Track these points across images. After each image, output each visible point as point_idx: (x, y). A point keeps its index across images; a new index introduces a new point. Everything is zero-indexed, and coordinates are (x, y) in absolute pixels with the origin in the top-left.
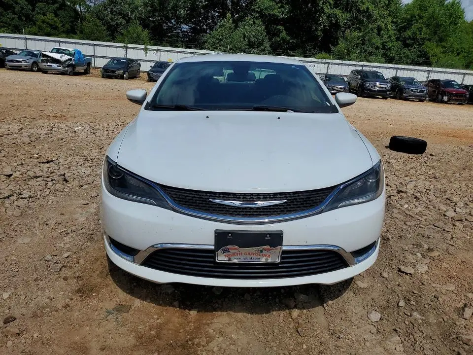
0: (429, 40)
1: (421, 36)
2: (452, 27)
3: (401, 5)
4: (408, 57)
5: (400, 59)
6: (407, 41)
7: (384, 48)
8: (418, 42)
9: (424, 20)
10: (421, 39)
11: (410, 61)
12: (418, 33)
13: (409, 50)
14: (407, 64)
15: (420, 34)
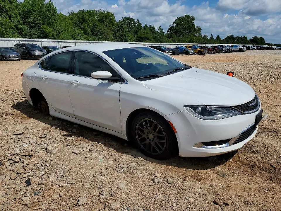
0: (43, 24)
1: (39, 22)
2: (53, 17)
3: (17, 2)
4: (35, 34)
5: (31, 35)
6: (31, 25)
7: (17, 28)
8: (38, 25)
9: (37, 12)
10: (39, 23)
11: (37, 36)
12: (36, 20)
13: (34, 30)
14: (36, 38)
15: (37, 21)
